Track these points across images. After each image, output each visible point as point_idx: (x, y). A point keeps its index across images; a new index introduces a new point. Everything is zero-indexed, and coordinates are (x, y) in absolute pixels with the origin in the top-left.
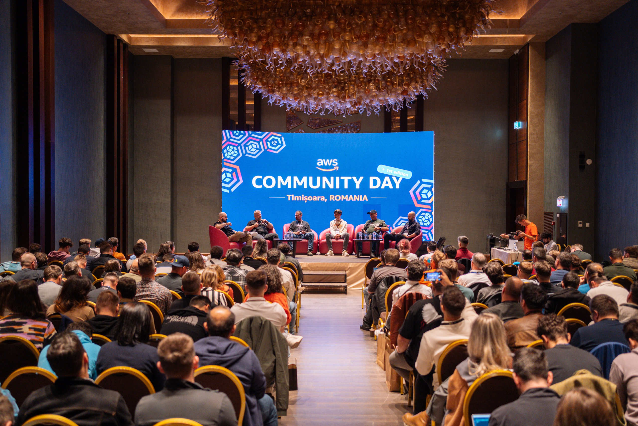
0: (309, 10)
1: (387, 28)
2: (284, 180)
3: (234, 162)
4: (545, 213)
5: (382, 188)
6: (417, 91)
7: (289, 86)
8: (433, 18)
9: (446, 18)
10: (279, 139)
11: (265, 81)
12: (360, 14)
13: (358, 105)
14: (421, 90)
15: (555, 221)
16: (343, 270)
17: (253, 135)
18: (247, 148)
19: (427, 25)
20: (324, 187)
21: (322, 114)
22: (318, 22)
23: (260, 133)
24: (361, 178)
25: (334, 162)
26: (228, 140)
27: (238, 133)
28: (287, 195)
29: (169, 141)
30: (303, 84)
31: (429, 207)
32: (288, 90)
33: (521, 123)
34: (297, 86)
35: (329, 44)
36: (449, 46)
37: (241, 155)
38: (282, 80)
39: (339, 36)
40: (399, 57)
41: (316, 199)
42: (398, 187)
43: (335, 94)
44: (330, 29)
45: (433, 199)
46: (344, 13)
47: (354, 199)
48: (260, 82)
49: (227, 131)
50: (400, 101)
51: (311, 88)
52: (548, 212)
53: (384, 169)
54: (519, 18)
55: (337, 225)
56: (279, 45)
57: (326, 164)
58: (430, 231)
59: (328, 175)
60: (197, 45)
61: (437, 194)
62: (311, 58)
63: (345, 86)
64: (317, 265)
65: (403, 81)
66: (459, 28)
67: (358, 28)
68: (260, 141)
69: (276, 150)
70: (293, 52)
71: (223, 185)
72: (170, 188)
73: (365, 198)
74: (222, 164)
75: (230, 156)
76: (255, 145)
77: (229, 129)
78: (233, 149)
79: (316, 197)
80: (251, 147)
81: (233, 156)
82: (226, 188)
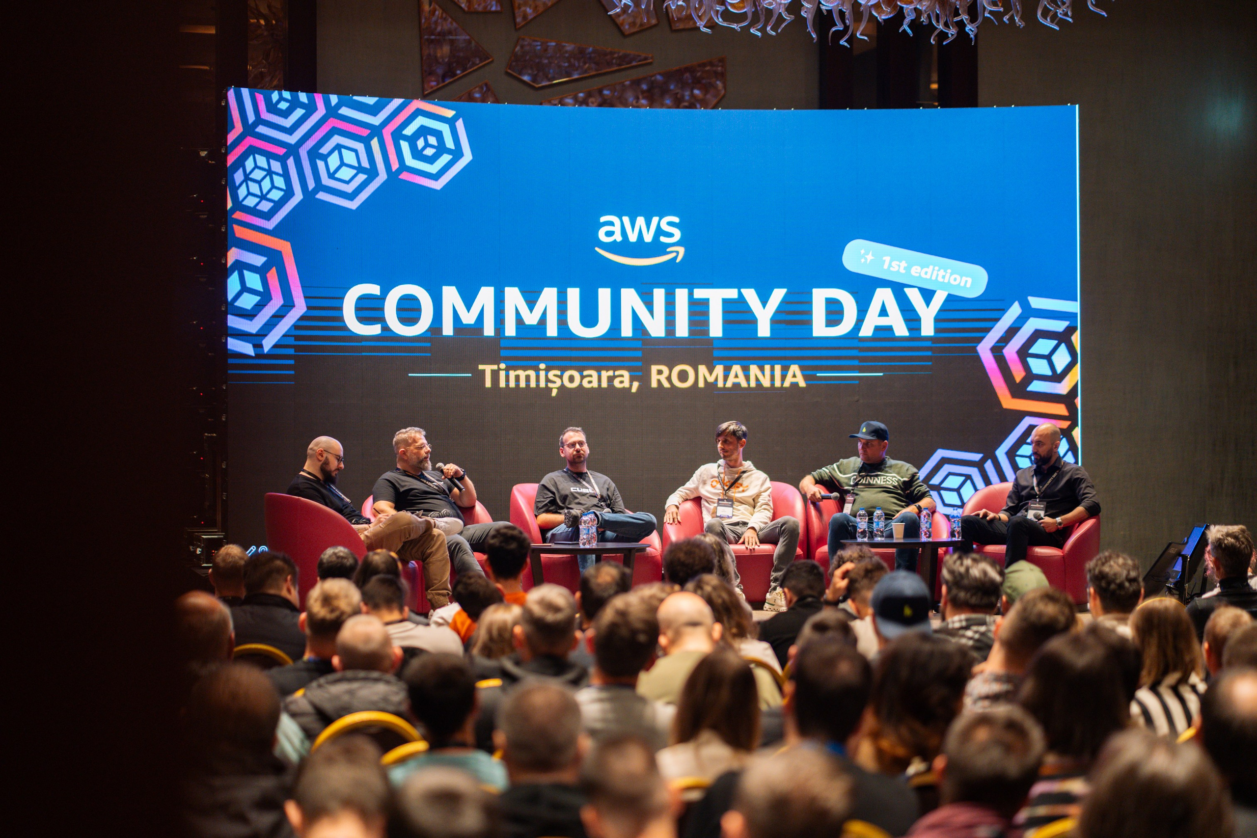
2: (468, 305)
3: (271, 225)
5: (862, 333)
10: (445, 128)
17: (344, 111)
18: (321, 164)
20: (627, 330)
23: (371, 101)
24: (778, 295)
25: (664, 226)
26: (249, 130)
27: (286, 100)
28: (481, 367)
31: (1061, 409)
37: (298, 196)
41: (594, 379)
45: (1076, 376)
47: (747, 378)
49: (245, 92)
53: (870, 257)
55: (727, 483)
57: (633, 238)
59: (644, 282)
61: (1090, 359)
68: (370, 137)
69: (436, 177)
71: (233, 322)
73: (796, 375)
74: (226, 233)
75: (257, 200)
76: (353, 154)
77: (254, 85)
78: (266, 167)
79: (594, 373)
80: (338, 163)
81: (269, 196)
82: (242, 336)
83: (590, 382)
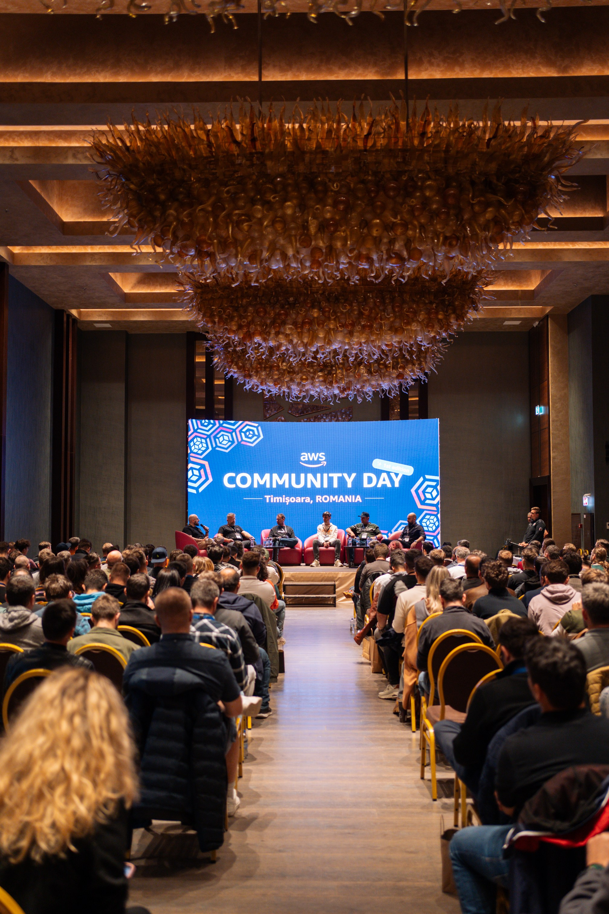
0: (291, 299)
1: (373, 315)
2: (262, 478)
3: (202, 457)
4: (572, 514)
5: (378, 486)
6: (414, 375)
7: (268, 370)
8: (421, 305)
9: (434, 305)
10: (255, 429)
11: (241, 364)
12: (345, 303)
13: (348, 391)
14: (419, 374)
15: (582, 523)
16: (331, 581)
17: (224, 425)
18: (217, 440)
19: (415, 313)
20: (309, 486)
21: (306, 401)
22: (301, 310)
23: (232, 422)
24: (354, 475)
25: (320, 456)
26: (195, 431)
27: (207, 422)
28: (265, 496)
29: (123, 432)
30: (285, 368)
31: (434, 508)
32: (267, 375)
33: (542, 407)
34: (278, 370)
35: (313, 331)
36: (439, 334)
37: (210, 449)
38: (260, 364)
39: (323, 324)
40: (387, 345)
41: (299, 500)
43: (321, 379)
44: (314, 318)
45: (438, 499)
46: (328, 300)
47: (345, 500)
48: (235, 365)
49: (194, 420)
50: (395, 386)
51: (294, 372)
52: (575, 512)
53: (380, 464)
54: (533, 289)
55: (325, 530)
56: (260, 334)
57: (311, 459)
58: (435, 537)
59: (314, 472)
60: (158, 319)
61: (443, 493)
62: (294, 347)
63: (332, 369)
64: (301, 575)
65: (398, 363)
66: (448, 316)
67: (343, 316)
68: (233, 432)
69: (252, 443)
70: (276, 341)
71: (190, 484)
72: (123, 488)
73: (359, 499)
74: (188, 459)
75: (198, 450)
76: (227, 437)
77: (196, 418)
78: (200, 441)
79: (299, 498)
80: (223, 439)
81: (201, 449)
82: (193, 488)
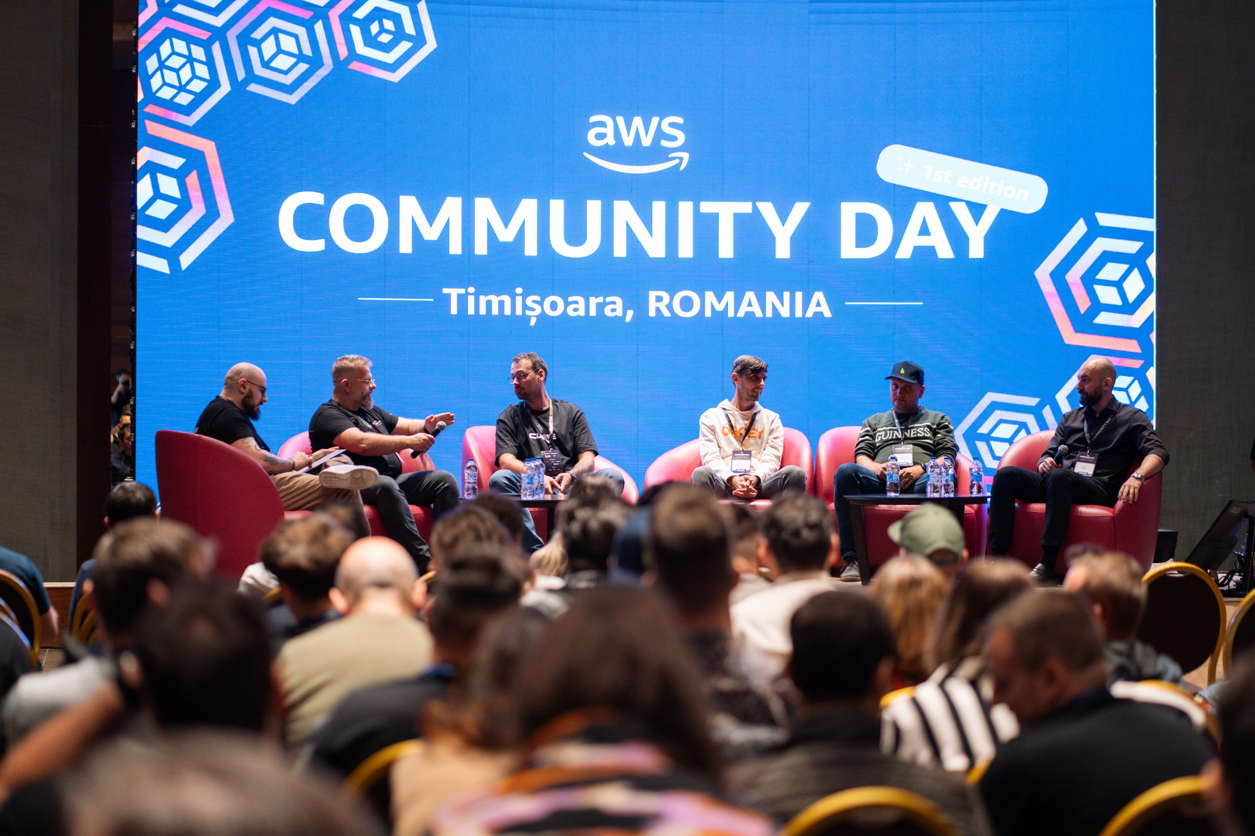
2: (431, 219)
3: (191, 121)
5: (898, 256)
18: (252, 51)
20: (620, 250)
24: (800, 209)
25: (666, 128)
26: (165, 9)
28: (445, 291)
31: (1133, 346)
37: (225, 88)
41: (578, 307)
42: (976, 250)
45: (1150, 306)
47: (763, 308)
53: (909, 166)
55: (734, 430)
57: (628, 141)
59: (641, 193)
61: (1168, 286)
68: (315, 19)
73: (820, 304)
74: (136, 129)
75: (175, 91)
76: (293, 39)
78: (186, 53)
79: (581, 300)
80: (274, 50)
81: (188, 87)
82: (154, 249)
83: (576, 310)
